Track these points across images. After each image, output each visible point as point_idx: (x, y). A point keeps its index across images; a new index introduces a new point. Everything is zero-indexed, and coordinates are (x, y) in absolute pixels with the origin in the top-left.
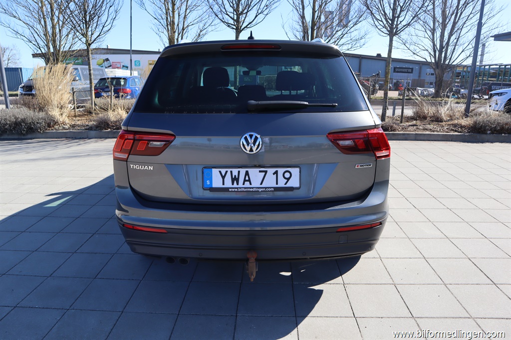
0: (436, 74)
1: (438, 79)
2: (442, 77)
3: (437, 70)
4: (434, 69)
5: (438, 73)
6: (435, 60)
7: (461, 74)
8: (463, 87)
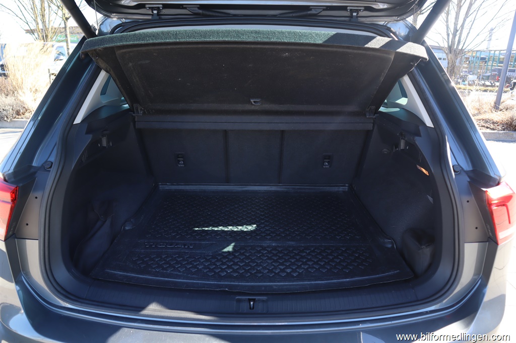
0: (448, 59)
1: (450, 65)
2: (455, 63)
3: (450, 55)
4: (447, 54)
5: (451, 58)
6: (448, 44)
7: (470, 60)
8: (472, 73)
